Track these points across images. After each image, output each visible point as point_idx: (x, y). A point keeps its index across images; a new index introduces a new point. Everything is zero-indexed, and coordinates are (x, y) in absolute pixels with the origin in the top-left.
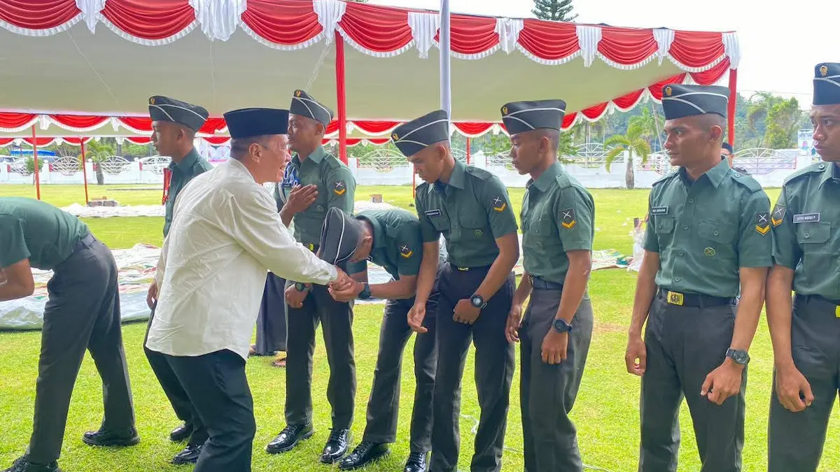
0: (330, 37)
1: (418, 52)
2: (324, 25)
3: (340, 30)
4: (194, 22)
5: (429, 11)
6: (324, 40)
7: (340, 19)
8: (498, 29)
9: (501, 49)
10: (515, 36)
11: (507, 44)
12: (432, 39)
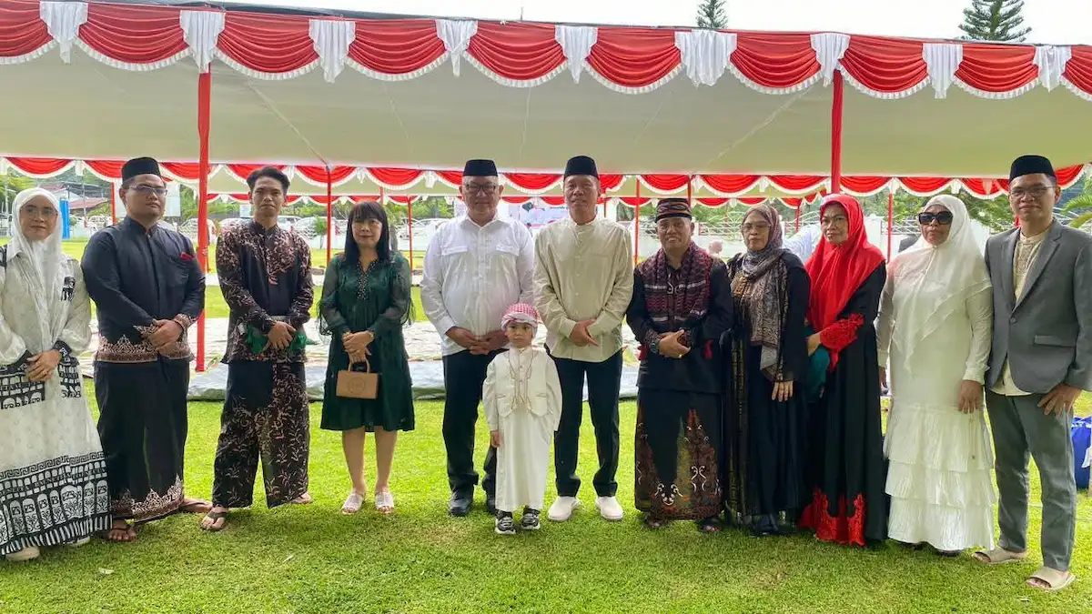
0: (829, 77)
1: (934, 91)
2: (823, 64)
3: (841, 68)
4: (679, 65)
5: (947, 41)
6: (822, 80)
7: (842, 55)
8: (1038, 60)
9: (1040, 85)
10: (1061, 68)
11: (1048, 78)
12: (952, 74)
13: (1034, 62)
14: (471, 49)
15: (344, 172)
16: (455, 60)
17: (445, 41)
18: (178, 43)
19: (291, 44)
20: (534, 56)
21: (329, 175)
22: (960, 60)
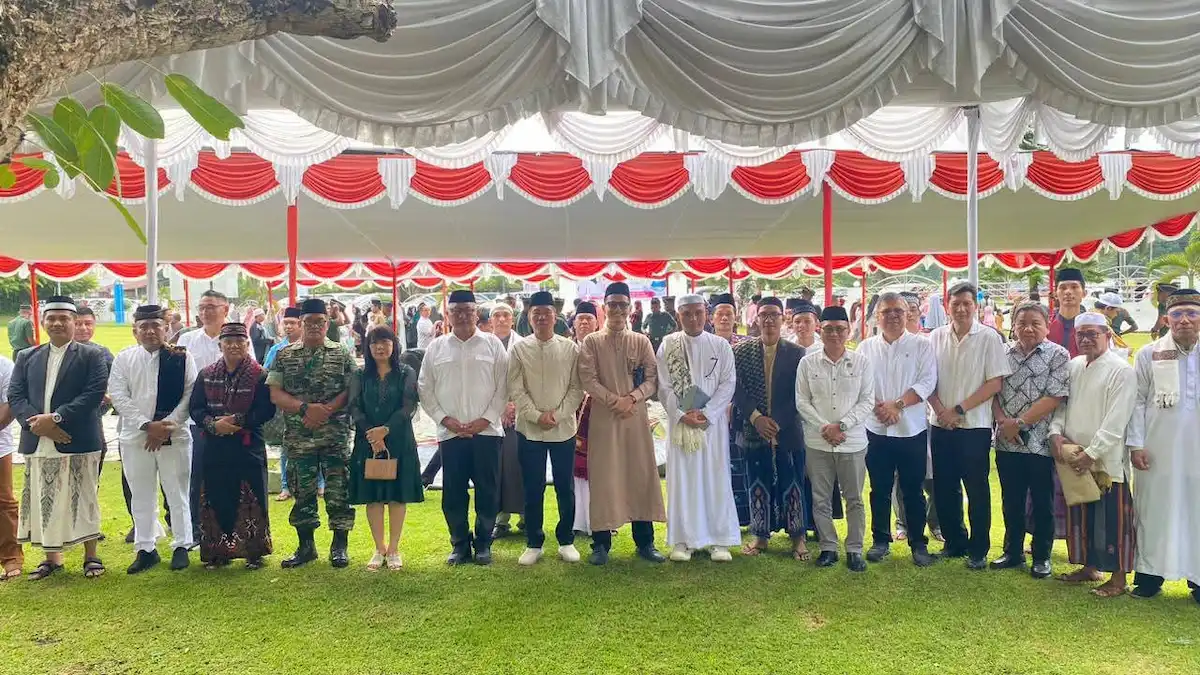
0: (818, 188)
1: (911, 196)
2: (812, 177)
3: (828, 180)
4: (688, 184)
6: (812, 191)
7: (828, 169)
8: (1002, 166)
9: (1007, 186)
10: (1023, 171)
11: (1013, 181)
12: (927, 180)
13: (1000, 167)
14: (512, 178)
15: (407, 267)
16: (500, 188)
17: (490, 171)
18: (271, 181)
19: (362, 180)
20: (564, 181)
21: (394, 270)
22: (933, 168)
